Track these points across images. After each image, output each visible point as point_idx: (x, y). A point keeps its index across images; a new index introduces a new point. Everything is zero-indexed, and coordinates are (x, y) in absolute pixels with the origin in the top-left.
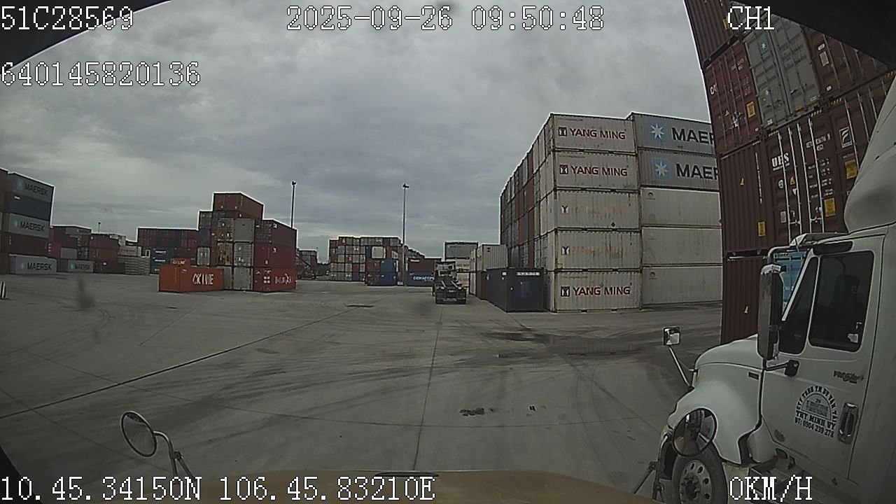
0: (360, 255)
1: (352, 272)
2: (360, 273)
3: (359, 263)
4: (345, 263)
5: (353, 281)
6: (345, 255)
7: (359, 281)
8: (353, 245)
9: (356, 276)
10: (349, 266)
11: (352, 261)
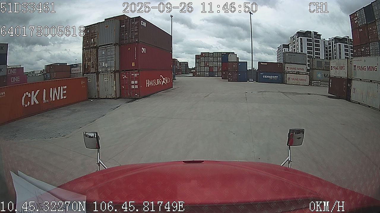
0: (213, 62)
1: (209, 72)
2: (213, 72)
3: (213, 67)
4: (205, 67)
5: (209, 76)
6: (205, 62)
7: (213, 77)
8: (209, 57)
9: (211, 74)
10: (207, 69)
11: (209, 65)
